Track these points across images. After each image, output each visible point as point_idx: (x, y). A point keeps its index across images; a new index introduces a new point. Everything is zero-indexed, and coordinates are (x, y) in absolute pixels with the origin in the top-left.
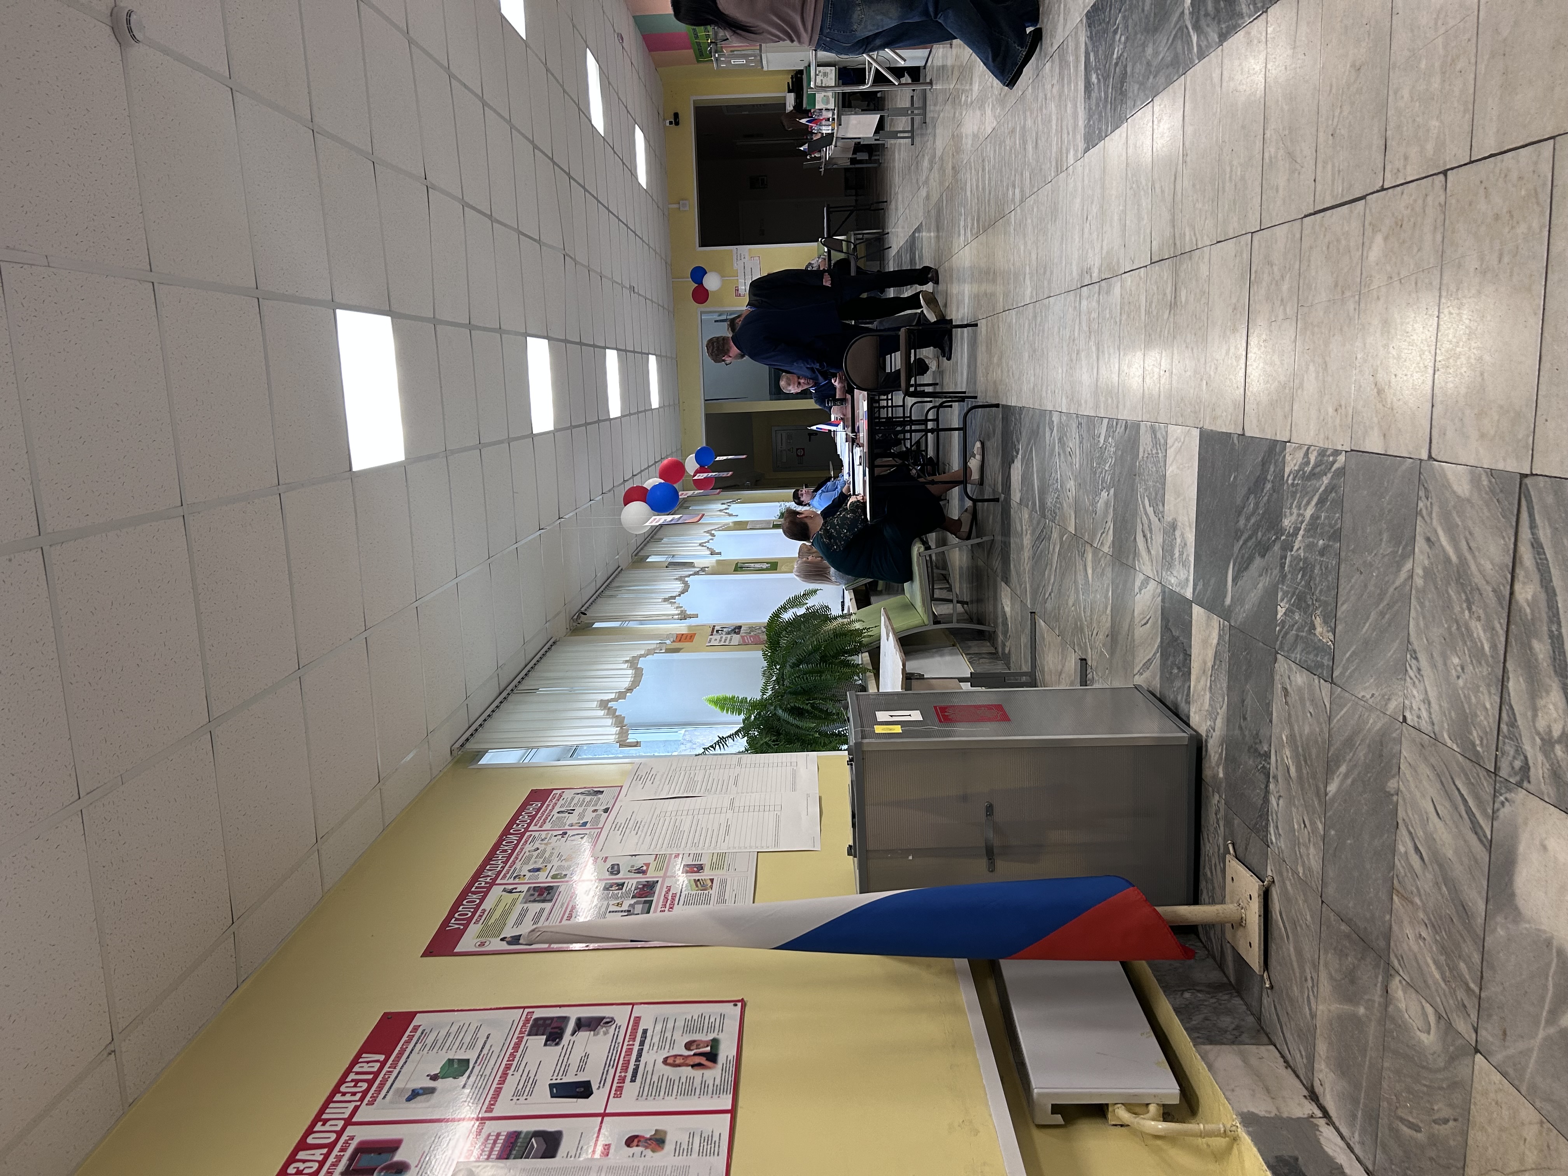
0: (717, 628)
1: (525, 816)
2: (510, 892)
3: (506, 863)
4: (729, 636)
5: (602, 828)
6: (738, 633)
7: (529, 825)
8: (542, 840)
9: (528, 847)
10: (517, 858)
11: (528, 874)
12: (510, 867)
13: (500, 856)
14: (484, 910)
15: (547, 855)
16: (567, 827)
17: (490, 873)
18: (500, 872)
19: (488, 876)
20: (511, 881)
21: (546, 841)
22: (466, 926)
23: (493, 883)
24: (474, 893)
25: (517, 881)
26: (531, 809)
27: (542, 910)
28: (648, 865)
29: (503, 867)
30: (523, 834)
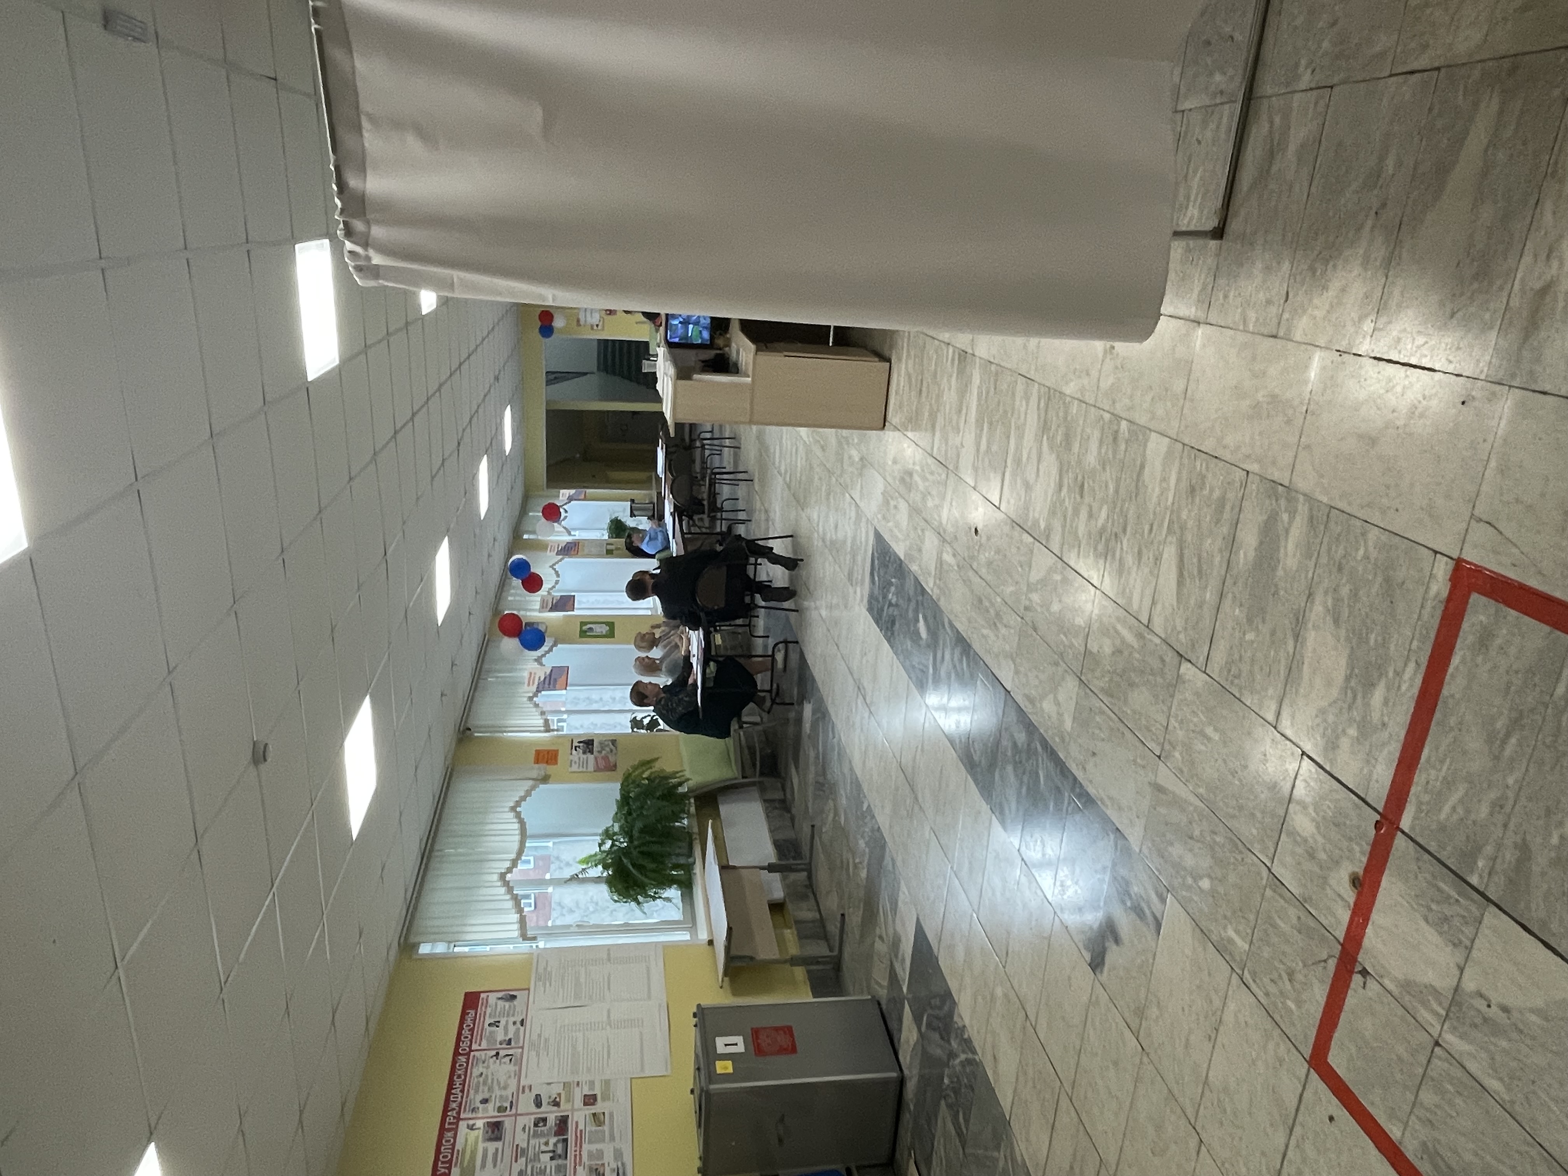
0: (575, 744)
1: (466, 1032)
2: (472, 1129)
3: (462, 1091)
4: (585, 756)
5: (522, 1048)
6: (591, 752)
7: (471, 1041)
8: (484, 1062)
9: (476, 1072)
10: (469, 1086)
11: (481, 1106)
12: (467, 1097)
13: (458, 1082)
14: (458, 1151)
15: (490, 1081)
16: (499, 1046)
17: (454, 1105)
18: (461, 1103)
19: (454, 1109)
20: (470, 1116)
21: (486, 1065)
22: (449, 1169)
23: (458, 1119)
24: (449, 1130)
25: (474, 1115)
26: (469, 1021)
27: (497, 1150)
28: (559, 1095)
29: (462, 1097)
30: (468, 1054)
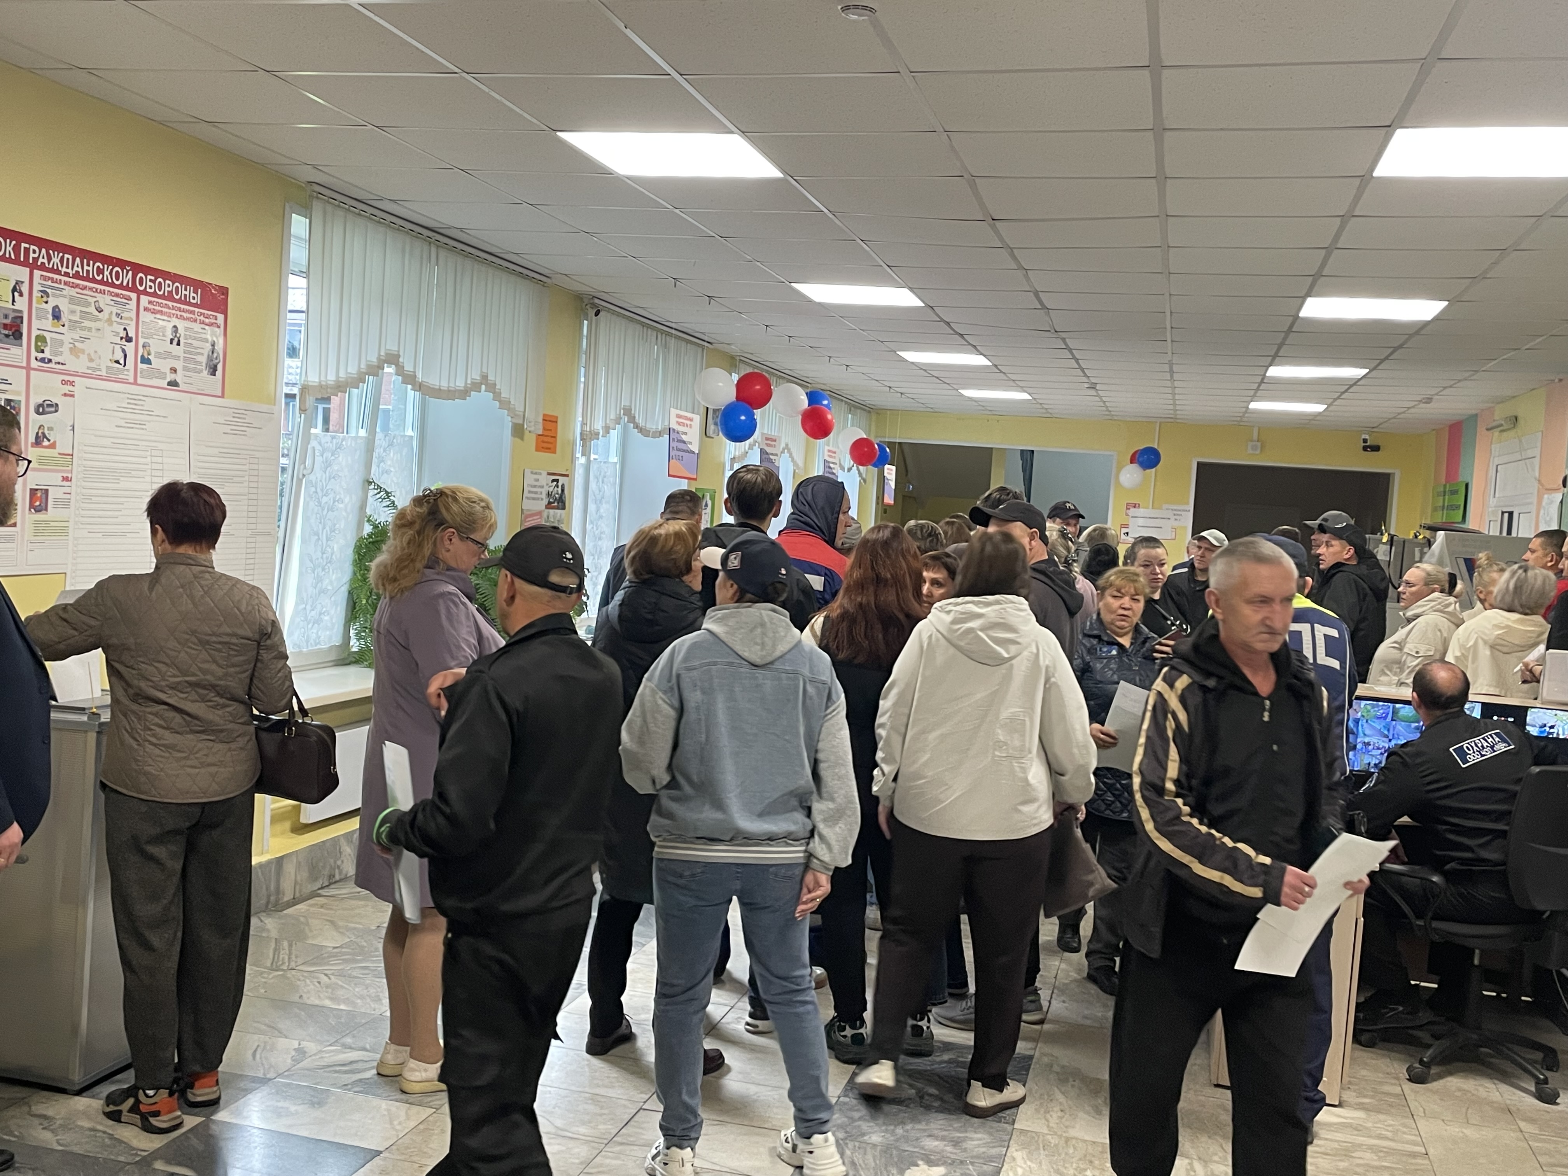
1: (168, 286)
5: (135, 383)
7: (154, 295)
8: (118, 315)
9: (105, 300)
10: (84, 288)
12: (66, 283)
13: (90, 268)
15: (87, 324)
17: (56, 260)
18: (58, 272)
19: (49, 259)
21: (114, 318)
23: (34, 266)
24: (17, 249)
26: (185, 292)
29: (67, 274)
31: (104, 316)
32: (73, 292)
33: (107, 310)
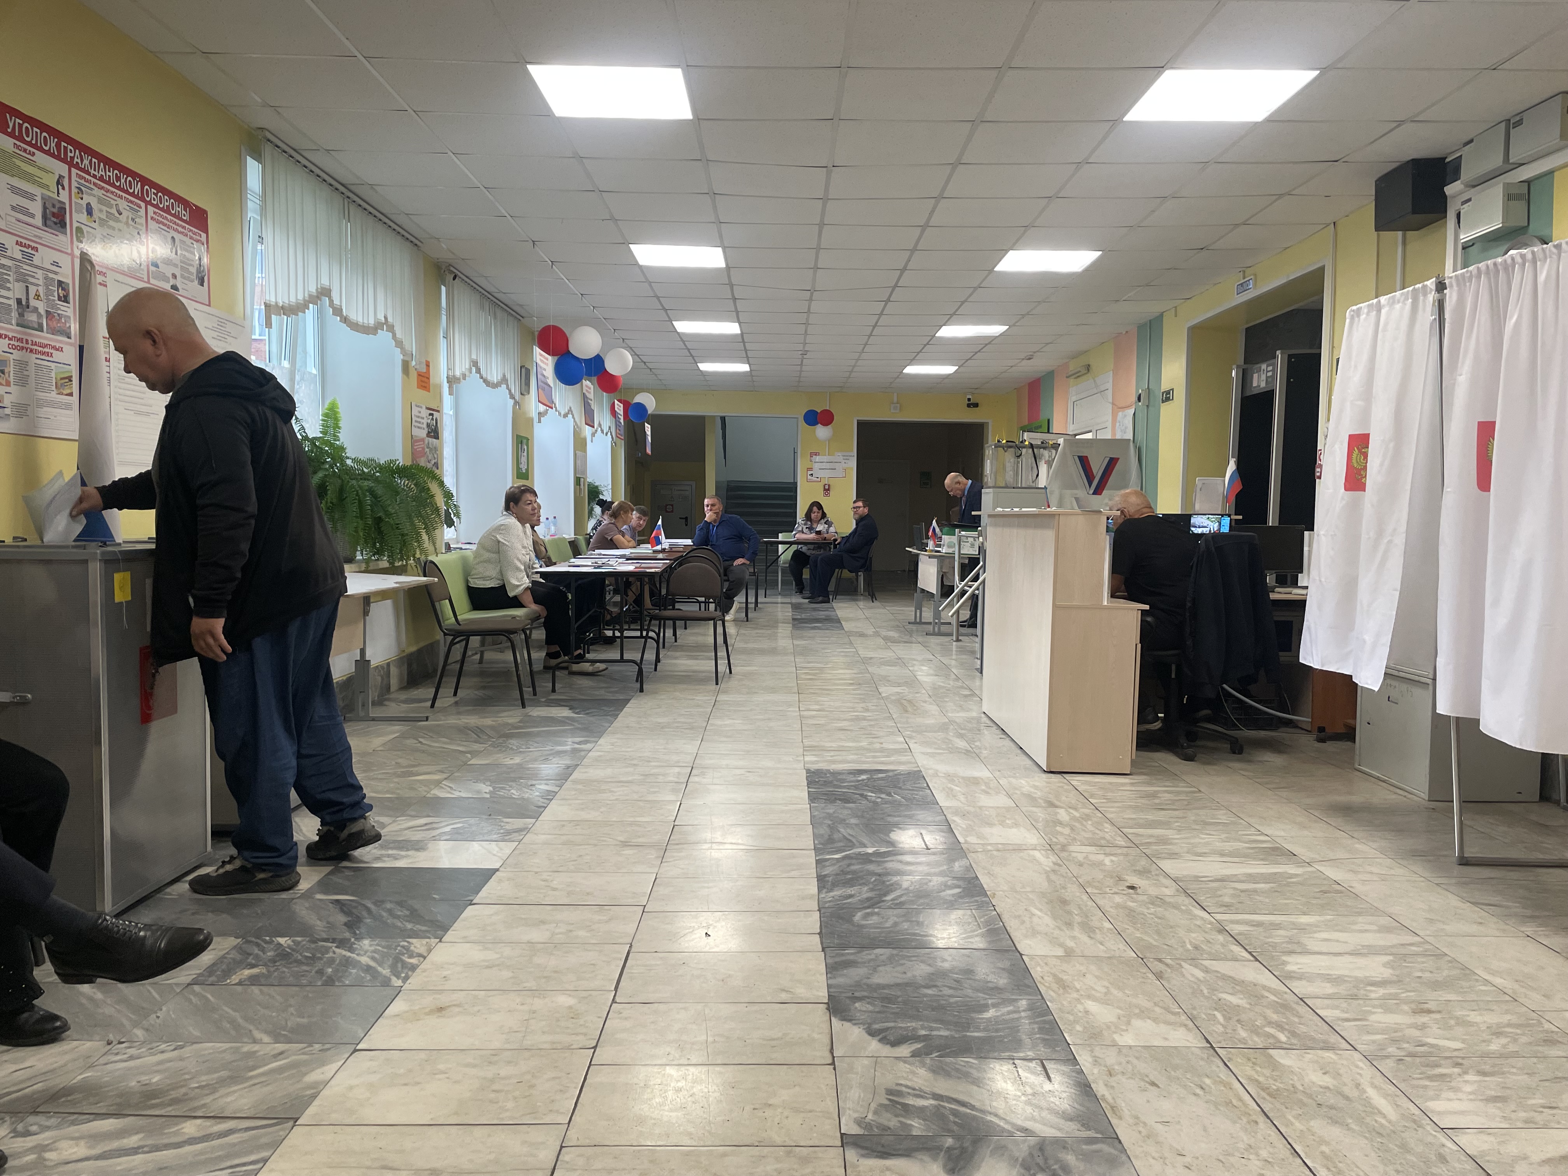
0: (436, 414)
1: (167, 202)
3: (101, 179)
4: (425, 426)
6: (428, 435)
8: (133, 220)
10: (107, 191)
11: (84, 203)
12: (94, 184)
13: (111, 174)
14: (33, 154)
17: (86, 162)
18: (89, 174)
19: (82, 161)
20: (74, 184)
21: (130, 222)
22: (11, 135)
23: (71, 164)
24: (58, 146)
25: (74, 190)
26: (179, 209)
27: (31, 216)
30: (142, 199)
31: (123, 218)
32: (100, 193)
33: (125, 213)
